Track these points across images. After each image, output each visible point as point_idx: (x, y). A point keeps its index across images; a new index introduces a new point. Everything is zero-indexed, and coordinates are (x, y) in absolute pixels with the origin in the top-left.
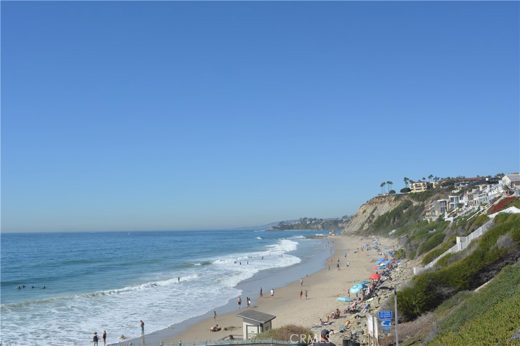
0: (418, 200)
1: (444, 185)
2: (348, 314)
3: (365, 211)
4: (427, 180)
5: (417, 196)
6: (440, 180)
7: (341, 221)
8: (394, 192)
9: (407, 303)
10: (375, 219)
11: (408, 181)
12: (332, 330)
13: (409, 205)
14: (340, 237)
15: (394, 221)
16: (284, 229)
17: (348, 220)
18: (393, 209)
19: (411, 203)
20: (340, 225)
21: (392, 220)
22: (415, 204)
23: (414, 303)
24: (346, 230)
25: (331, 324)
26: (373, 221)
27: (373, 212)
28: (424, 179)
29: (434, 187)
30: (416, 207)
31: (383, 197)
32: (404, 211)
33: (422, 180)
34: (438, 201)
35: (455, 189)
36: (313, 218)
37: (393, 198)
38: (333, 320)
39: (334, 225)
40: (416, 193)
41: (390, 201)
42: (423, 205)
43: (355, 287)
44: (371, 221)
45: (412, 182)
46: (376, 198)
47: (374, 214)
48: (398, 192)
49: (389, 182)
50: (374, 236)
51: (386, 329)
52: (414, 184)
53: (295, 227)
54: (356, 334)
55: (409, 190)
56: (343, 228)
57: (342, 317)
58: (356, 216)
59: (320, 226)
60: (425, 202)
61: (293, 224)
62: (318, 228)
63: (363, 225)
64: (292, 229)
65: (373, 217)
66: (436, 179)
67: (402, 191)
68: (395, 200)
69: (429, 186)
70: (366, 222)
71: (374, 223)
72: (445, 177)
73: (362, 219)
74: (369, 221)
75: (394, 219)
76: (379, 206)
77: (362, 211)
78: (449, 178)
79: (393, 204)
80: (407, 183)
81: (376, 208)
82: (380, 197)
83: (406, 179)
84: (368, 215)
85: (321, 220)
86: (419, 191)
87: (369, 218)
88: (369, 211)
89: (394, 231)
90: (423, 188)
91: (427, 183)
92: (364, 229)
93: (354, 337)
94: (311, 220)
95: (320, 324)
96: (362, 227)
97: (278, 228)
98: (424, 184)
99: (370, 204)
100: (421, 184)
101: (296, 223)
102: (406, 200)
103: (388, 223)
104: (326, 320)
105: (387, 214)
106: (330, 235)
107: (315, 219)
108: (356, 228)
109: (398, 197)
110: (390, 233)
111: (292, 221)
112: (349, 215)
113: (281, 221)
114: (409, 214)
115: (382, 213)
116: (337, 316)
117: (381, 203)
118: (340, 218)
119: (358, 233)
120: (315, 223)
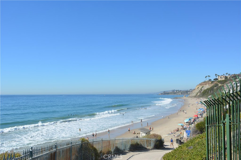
0: (221, 83)
1: (232, 77)
2: (182, 130)
3: (198, 88)
4: (225, 75)
5: (221, 82)
6: (231, 75)
7: (189, 91)
8: (211, 80)
9: (201, 127)
10: (203, 91)
11: (217, 75)
12: (174, 136)
13: (217, 85)
14: (188, 98)
15: (210, 92)
16: (166, 94)
17: (191, 91)
18: (210, 87)
19: (218, 85)
20: (189, 93)
21: (209, 92)
22: (220, 85)
23: (203, 127)
24: (190, 95)
25: (175, 133)
26: (202, 92)
27: (202, 88)
28: (224, 74)
29: (228, 78)
30: (220, 86)
31: (206, 82)
32: (215, 88)
33: (223, 75)
34: (229, 84)
35: (237, 79)
36: (177, 90)
37: (210, 83)
38: (176, 132)
39: (186, 93)
40: (220, 81)
41: (209, 84)
42: (223, 86)
43: (186, 120)
44: (201, 92)
45: (219, 76)
46: (203, 82)
47: (202, 89)
48: (212, 80)
49: (208, 76)
50: (202, 98)
51: (188, 136)
52: (219, 77)
53: (170, 94)
54: (182, 137)
55: (217, 79)
56: (189, 94)
57: (179, 131)
58: (195, 90)
59: (180, 93)
60: (224, 84)
61: (169, 92)
62: (179, 94)
63: (197, 93)
64: (169, 94)
65: (202, 90)
66: (229, 75)
67: (214, 80)
68: (211, 83)
69: (226, 78)
70: (199, 92)
71: (202, 93)
72: (233, 74)
73: (197, 91)
74: (200, 92)
75: (211, 91)
76: (204, 86)
77: (197, 88)
78: (235, 74)
79: (210, 85)
80: (216, 76)
81: (203, 86)
82: (205, 82)
83: (216, 75)
84: (200, 89)
85: (181, 91)
86: (222, 80)
87: (200, 90)
88: (200, 87)
89: (210, 96)
90: (223, 78)
91: (225, 76)
92: (198, 95)
93: (181, 138)
94: (176, 91)
95: (171, 133)
96: (197, 94)
97: (163, 94)
98: (224, 77)
99: (200, 85)
100: (223, 77)
101: (170, 92)
102: (216, 83)
103: (208, 93)
104: (173, 132)
105: (208, 89)
106: (184, 97)
107: (178, 90)
108: (194, 95)
109: (212, 82)
110: (209, 97)
111: (169, 91)
112: (192, 89)
113: (164, 91)
114: (217, 89)
115: (206, 89)
116: (178, 131)
117: (205, 84)
118: (189, 90)
119: (195, 97)
120: (178, 92)
